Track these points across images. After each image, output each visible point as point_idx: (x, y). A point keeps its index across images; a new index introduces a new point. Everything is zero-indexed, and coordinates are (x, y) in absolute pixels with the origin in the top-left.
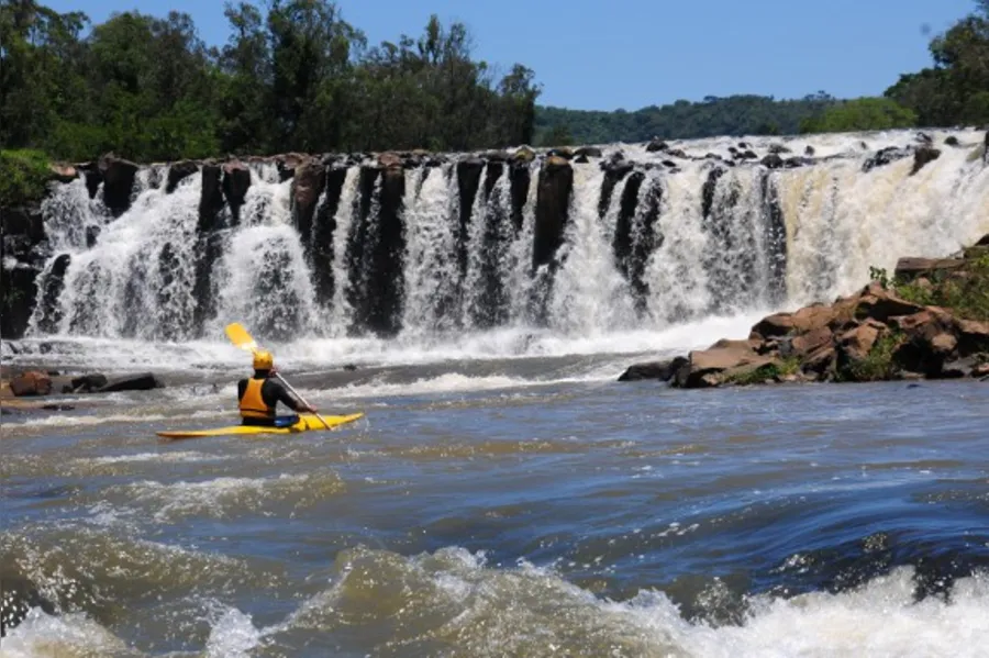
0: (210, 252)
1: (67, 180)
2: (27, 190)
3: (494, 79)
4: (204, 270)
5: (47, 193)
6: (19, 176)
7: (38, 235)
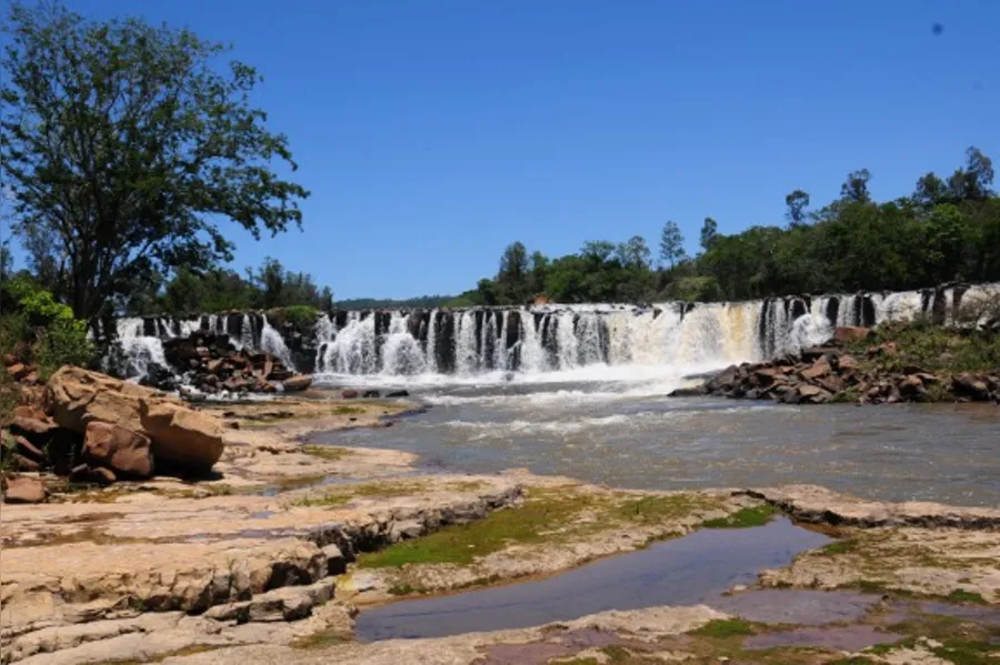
0: (379, 343)
1: (321, 316)
2: (310, 319)
4: (378, 351)
5: (316, 321)
6: (307, 315)
7: (314, 337)
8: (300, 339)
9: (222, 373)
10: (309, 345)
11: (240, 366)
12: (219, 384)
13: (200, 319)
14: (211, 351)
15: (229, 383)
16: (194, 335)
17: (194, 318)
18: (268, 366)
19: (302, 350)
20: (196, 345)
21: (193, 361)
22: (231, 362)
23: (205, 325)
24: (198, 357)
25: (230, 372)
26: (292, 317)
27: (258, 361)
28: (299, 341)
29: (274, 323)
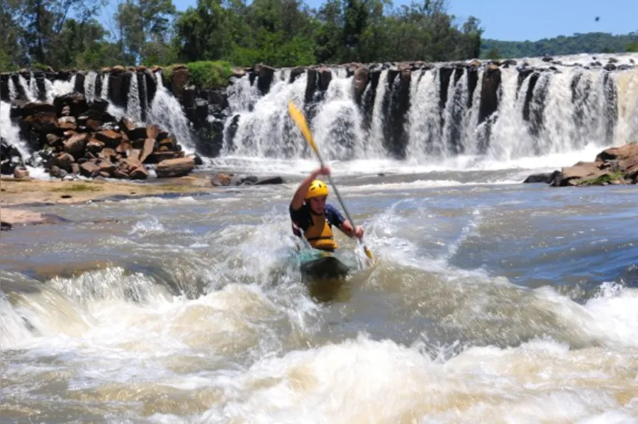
1: (239, 76)
2: (220, 81)
3: (459, 25)
5: (230, 83)
6: (216, 74)
7: (225, 104)
8: (205, 107)
9: (81, 153)
10: (217, 117)
11: (111, 144)
12: (76, 167)
13: (74, 78)
14: (79, 122)
15: (89, 166)
16: (60, 101)
17: (64, 77)
18: (149, 145)
19: (208, 125)
20: (60, 115)
21: (52, 137)
22: (100, 137)
23: (79, 86)
24: (59, 131)
25: (96, 150)
26: (195, 78)
27: (137, 138)
28: (203, 111)
29: (171, 86)
